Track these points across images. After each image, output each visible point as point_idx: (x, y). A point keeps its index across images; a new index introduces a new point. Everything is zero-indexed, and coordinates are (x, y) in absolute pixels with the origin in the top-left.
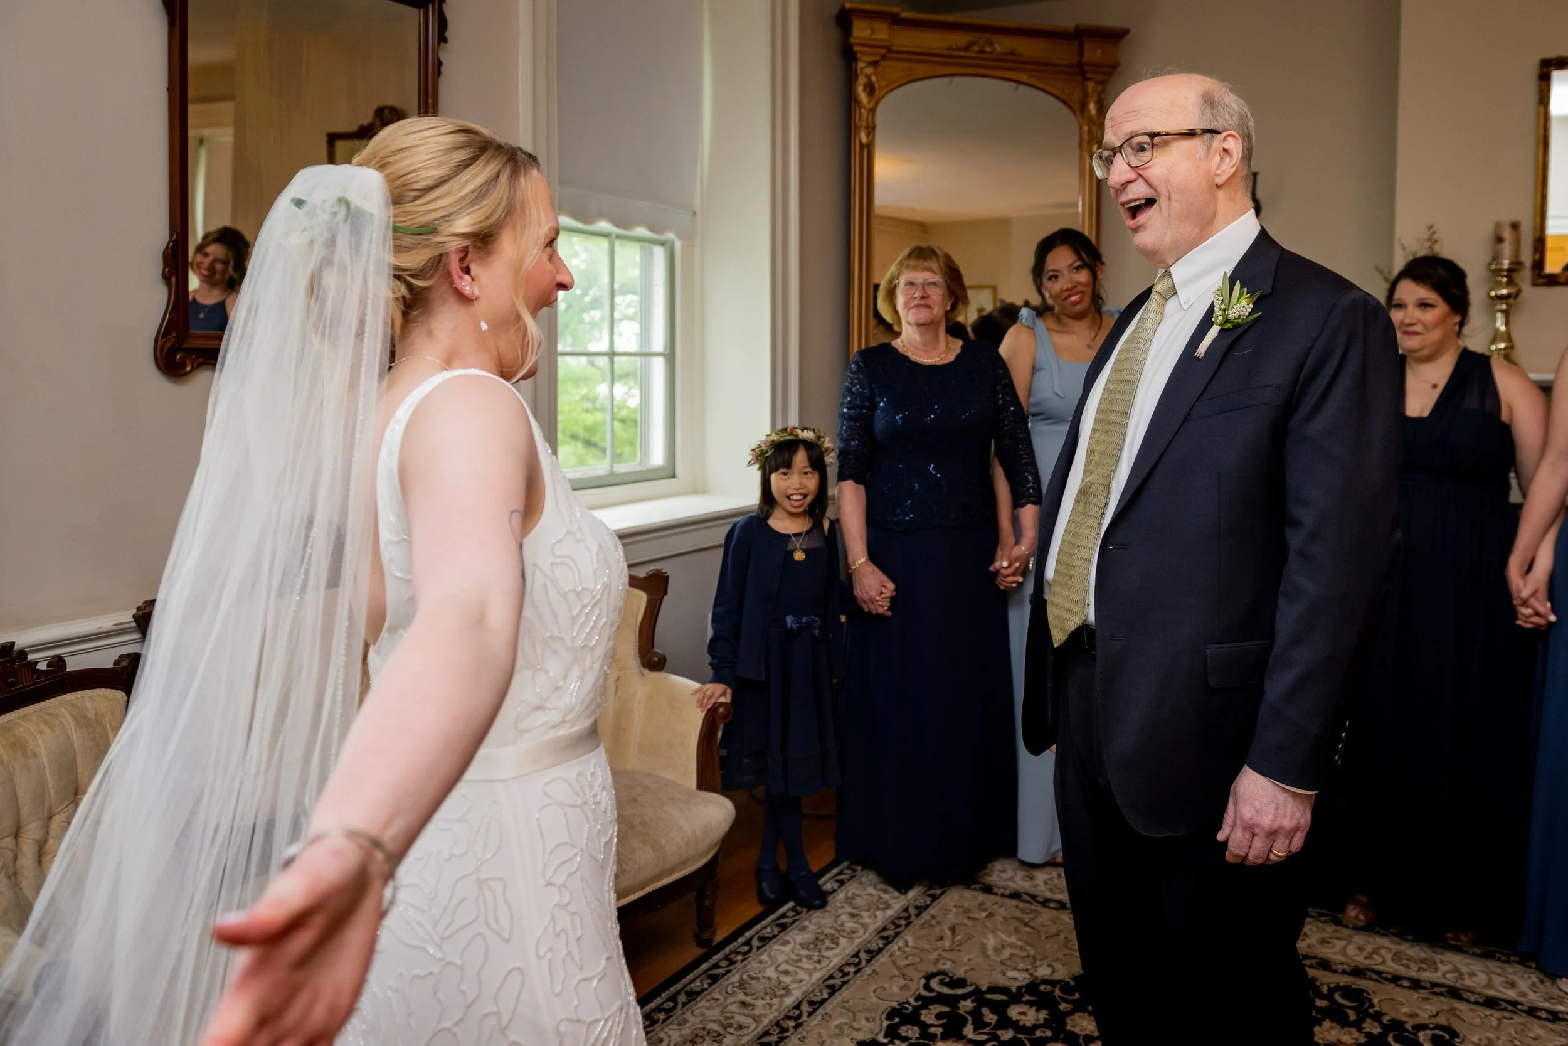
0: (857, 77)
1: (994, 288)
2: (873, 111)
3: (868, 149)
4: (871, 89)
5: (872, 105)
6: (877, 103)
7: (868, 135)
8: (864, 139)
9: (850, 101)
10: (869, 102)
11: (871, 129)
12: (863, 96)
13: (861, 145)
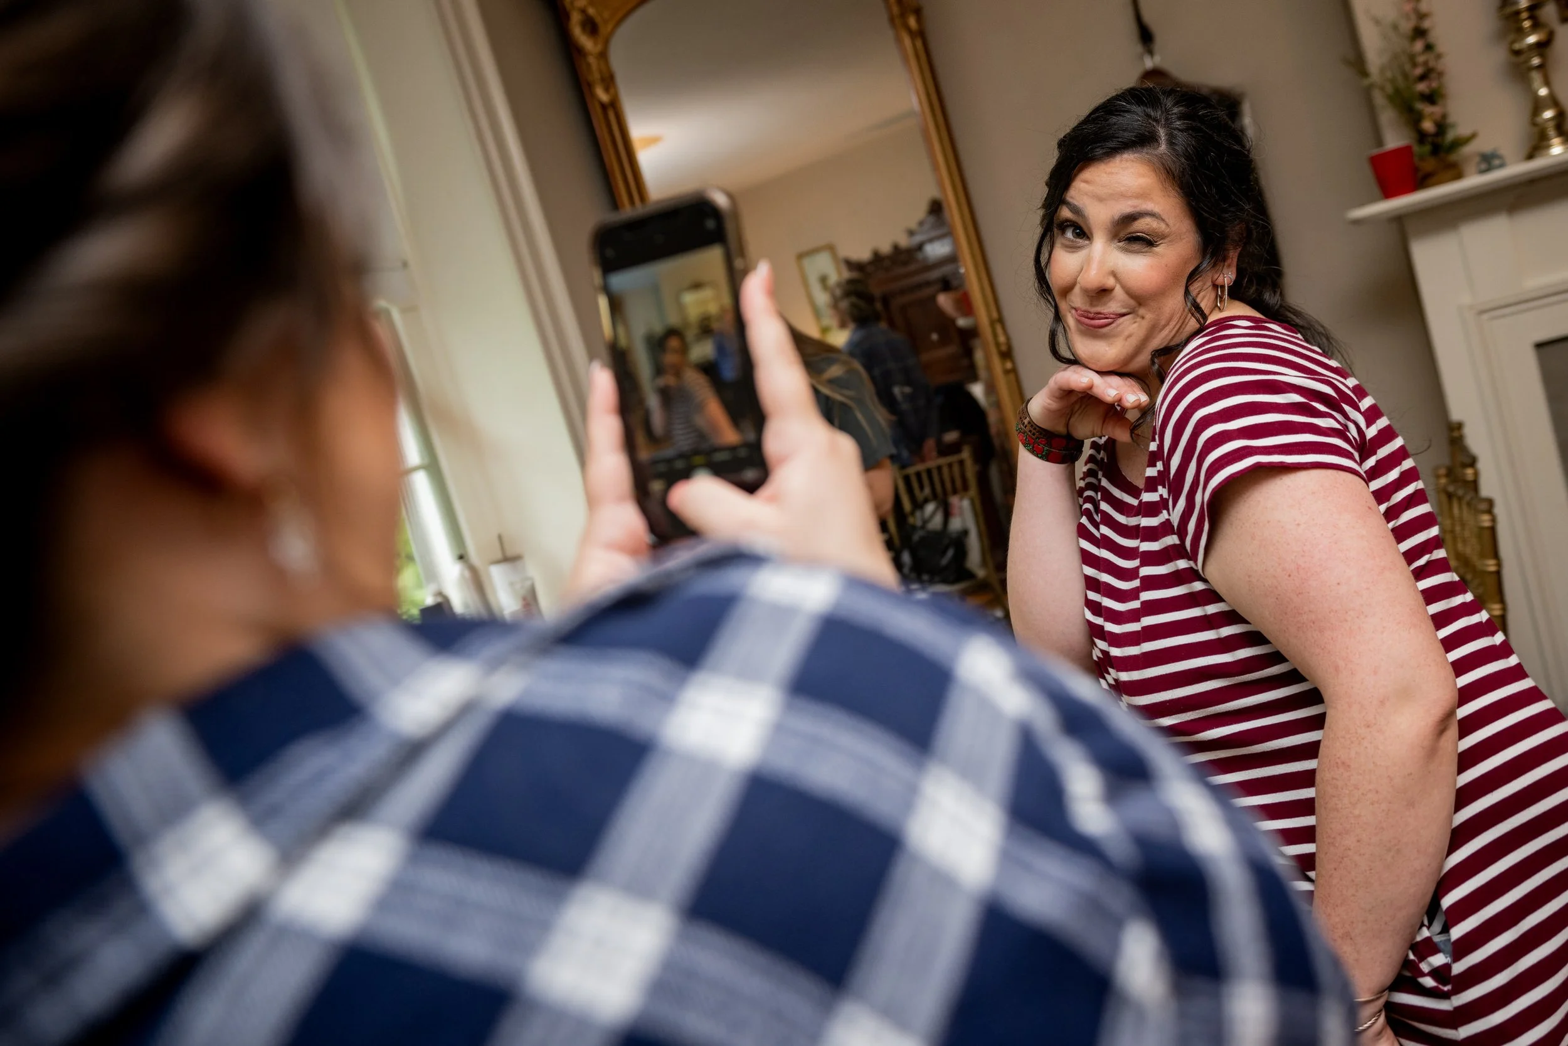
0: (567, 16)
1: (831, 248)
2: (603, 55)
3: (614, 107)
4: (591, 26)
5: (599, 48)
6: (606, 43)
7: (607, 89)
8: (603, 97)
9: (570, 53)
10: (596, 44)
11: (609, 81)
12: (587, 43)
13: (604, 107)
